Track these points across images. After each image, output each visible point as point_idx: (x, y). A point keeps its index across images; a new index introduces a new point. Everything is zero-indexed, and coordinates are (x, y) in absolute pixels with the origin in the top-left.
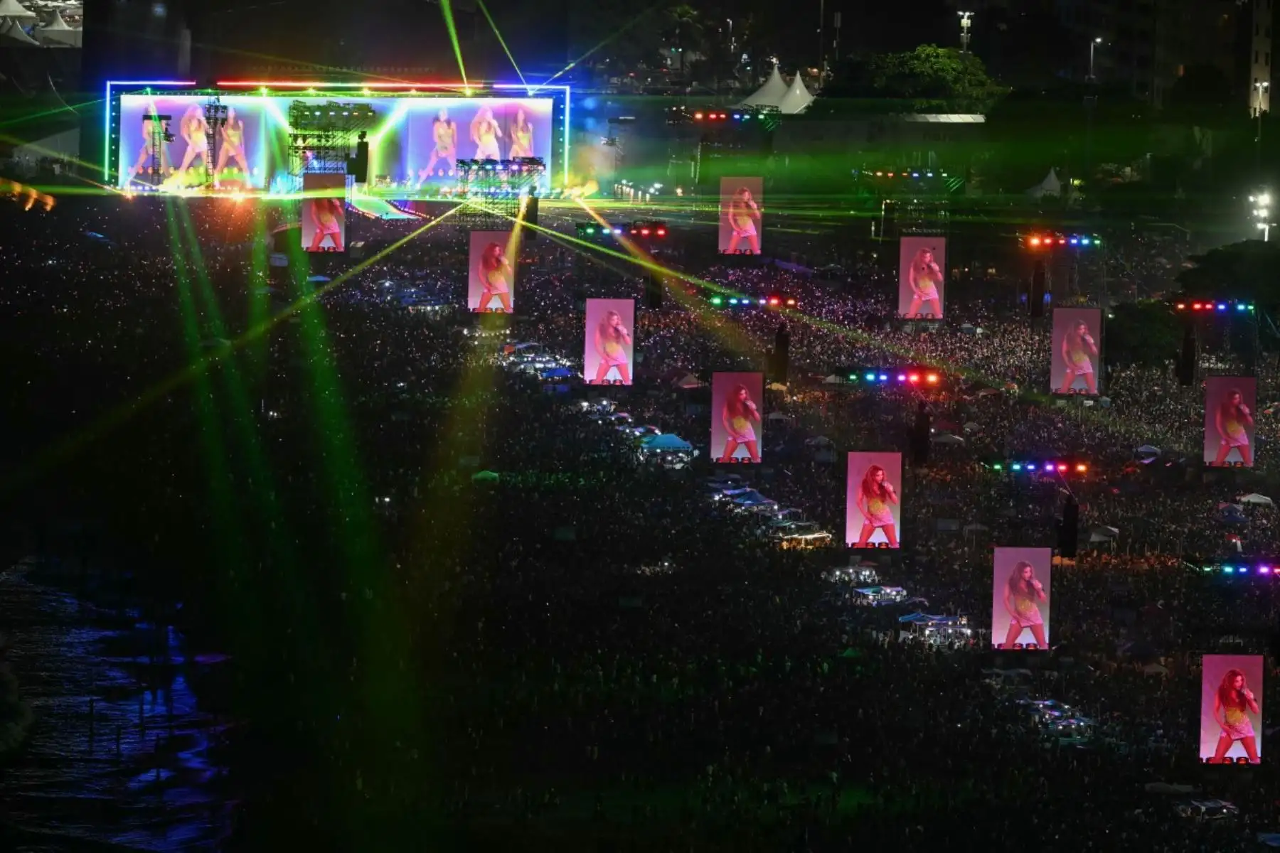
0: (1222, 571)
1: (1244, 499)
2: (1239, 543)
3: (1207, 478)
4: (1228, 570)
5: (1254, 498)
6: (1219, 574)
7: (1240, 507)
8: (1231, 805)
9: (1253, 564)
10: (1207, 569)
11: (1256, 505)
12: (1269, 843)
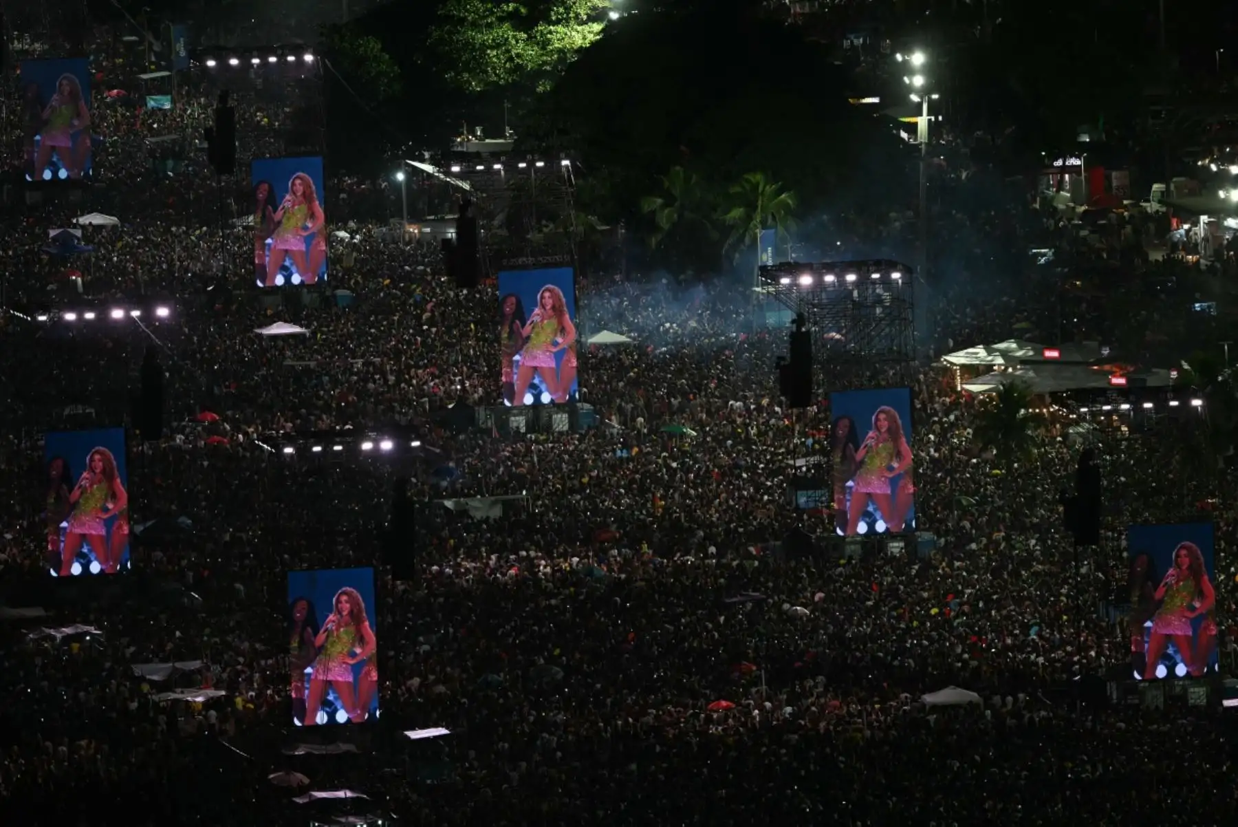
0: (61, 318)
1: (84, 220)
2: (79, 280)
3: (31, 197)
4: (70, 317)
5: (97, 219)
6: (59, 324)
7: (78, 233)
8: (96, 630)
9: (102, 308)
10: (42, 318)
11: (100, 228)
12: (148, 677)
